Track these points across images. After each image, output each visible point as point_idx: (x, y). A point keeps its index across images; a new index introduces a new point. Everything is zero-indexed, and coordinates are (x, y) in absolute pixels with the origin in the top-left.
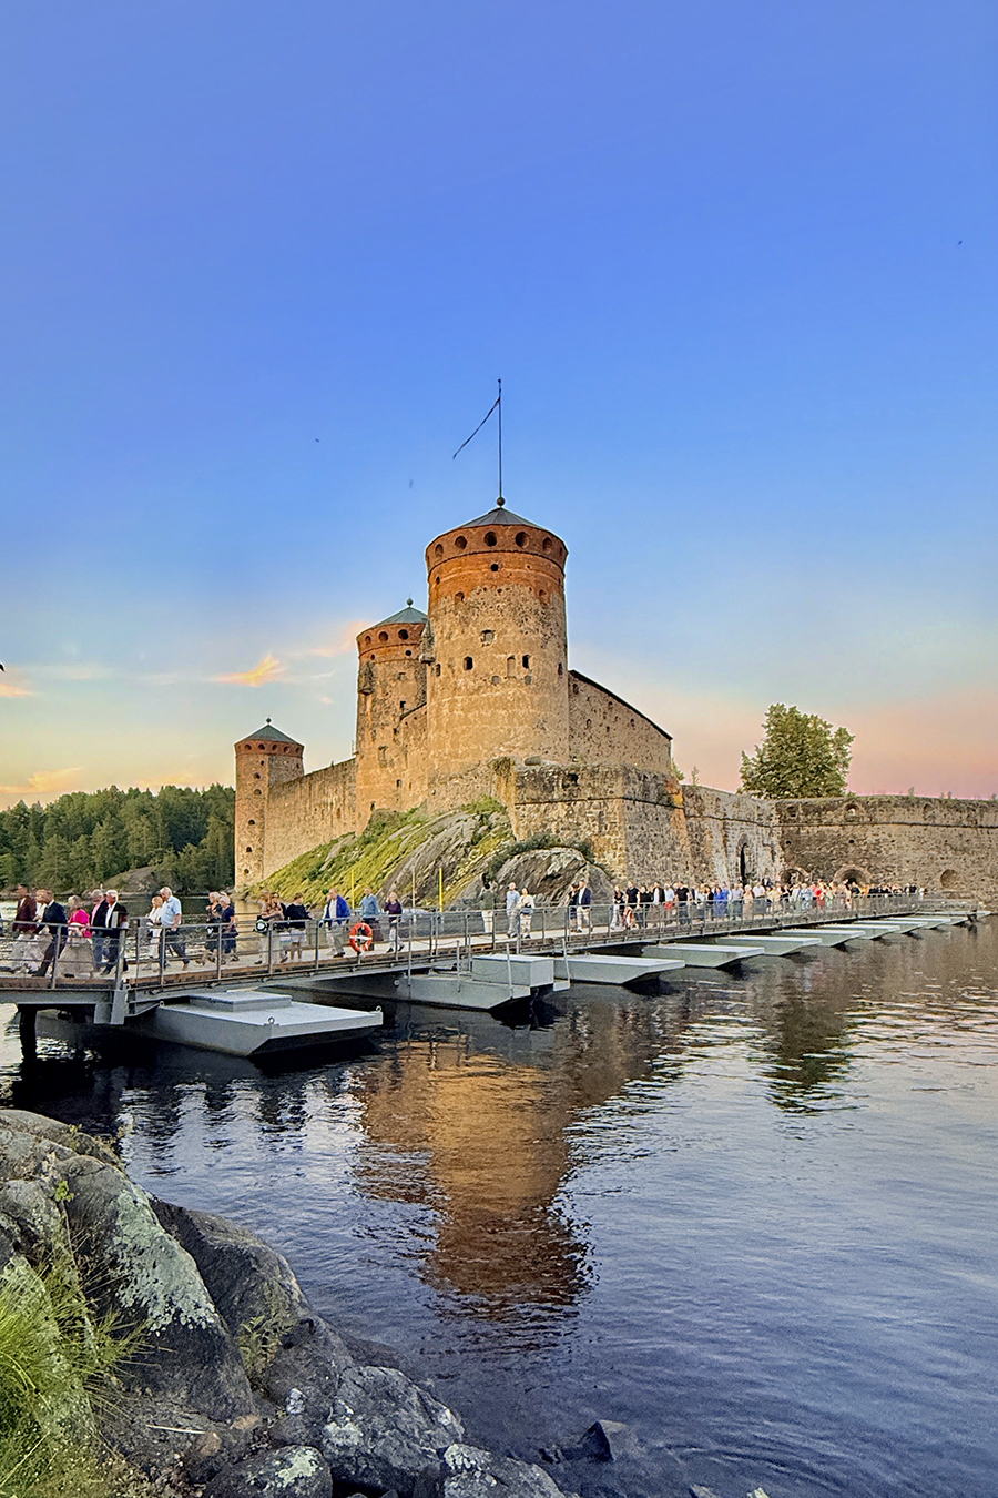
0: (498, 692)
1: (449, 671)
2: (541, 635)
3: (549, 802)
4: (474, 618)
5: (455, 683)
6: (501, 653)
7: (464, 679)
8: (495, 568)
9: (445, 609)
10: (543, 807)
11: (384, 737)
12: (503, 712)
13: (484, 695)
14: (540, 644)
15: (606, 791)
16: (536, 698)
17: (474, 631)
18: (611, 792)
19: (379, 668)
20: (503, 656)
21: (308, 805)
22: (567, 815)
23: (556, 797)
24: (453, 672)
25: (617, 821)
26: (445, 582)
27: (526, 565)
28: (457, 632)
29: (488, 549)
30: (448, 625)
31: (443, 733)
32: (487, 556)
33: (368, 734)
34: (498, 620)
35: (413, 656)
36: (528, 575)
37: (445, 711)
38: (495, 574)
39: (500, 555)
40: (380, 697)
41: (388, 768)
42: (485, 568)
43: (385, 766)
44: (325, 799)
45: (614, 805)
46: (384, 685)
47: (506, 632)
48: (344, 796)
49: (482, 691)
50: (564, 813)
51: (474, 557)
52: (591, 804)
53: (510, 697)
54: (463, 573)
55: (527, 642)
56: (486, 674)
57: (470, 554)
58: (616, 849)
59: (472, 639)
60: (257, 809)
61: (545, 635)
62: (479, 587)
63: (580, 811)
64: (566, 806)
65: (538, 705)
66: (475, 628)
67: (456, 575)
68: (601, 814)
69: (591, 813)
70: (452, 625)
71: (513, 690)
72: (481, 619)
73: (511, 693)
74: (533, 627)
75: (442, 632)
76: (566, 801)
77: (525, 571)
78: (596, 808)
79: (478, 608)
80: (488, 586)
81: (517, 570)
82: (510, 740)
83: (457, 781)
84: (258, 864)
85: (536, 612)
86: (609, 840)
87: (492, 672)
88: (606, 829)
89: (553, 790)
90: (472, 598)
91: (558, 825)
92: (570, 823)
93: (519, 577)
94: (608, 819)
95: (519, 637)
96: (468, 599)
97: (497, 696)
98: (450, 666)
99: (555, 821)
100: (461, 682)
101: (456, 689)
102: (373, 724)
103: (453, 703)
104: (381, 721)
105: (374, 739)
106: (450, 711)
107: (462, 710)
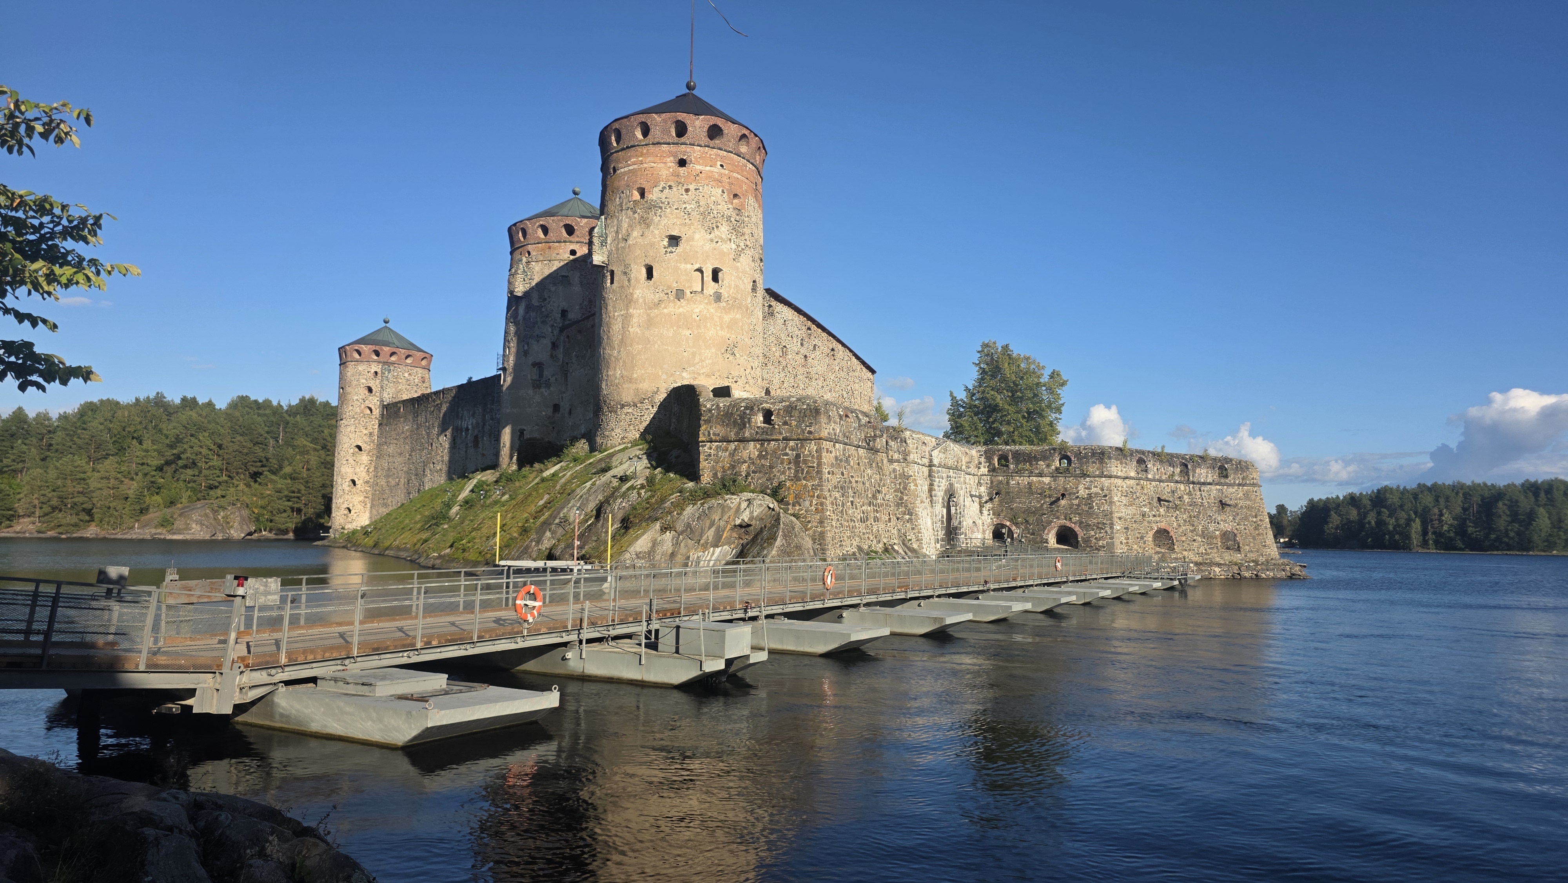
0: (681, 308)
1: (625, 279)
2: (734, 246)
3: (740, 441)
4: (656, 219)
5: (632, 294)
6: (686, 263)
7: (642, 290)
8: (682, 163)
9: (621, 205)
10: (732, 446)
11: (540, 351)
12: (688, 333)
13: (665, 311)
14: (732, 256)
15: (803, 431)
16: (727, 318)
17: (657, 236)
18: (810, 432)
19: (536, 267)
20: (689, 266)
22: (760, 457)
23: (747, 434)
24: (630, 281)
25: (814, 465)
26: (625, 173)
27: (719, 163)
28: (635, 234)
29: (676, 140)
30: (625, 224)
31: (615, 353)
32: (672, 148)
33: (519, 346)
34: (686, 225)
35: (580, 256)
36: (721, 174)
37: (618, 326)
38: (682, 170)
39: (688, 149)
40: (535, 302)
41: (543, 390)
42: (671, 162)
43: (539, 387)
44: (458, 423)
45: (812, 447)
46: (542, 288)
47: (693, 239)
48: (484, 420)
49: (663, 306)
50: (757, 453)
51: (657, 148)
52: (787, 445)
53: (694, 316)
54: (645, 165)
55: (716, 252)
56: (669, 287)
57: (653, 144)
58: (813, 496)
59: (652, 245)
60: (365, 432)
61: (738, 246)
62: (662, 184)
63: (774, 451)
64: (758, 446)
65: (728, 327)
66: (657, 232)
67: (636, 167)
68: (798, 456)
69: (787, 454)
70: (630, 226)
71: (698, 308)
72: (664, 221)
73: (697, 310)
74: (724, 237)
75: (617, 232)
76: (758, 440)
77: (717, 169)
78: (793, 450)
79: (661, 208)
80: (672, 184)
81: (708, 168)
82: (694, 365)
83: (630, 410)
84: (364, 502)
85: (729, 219)
86: (806, 486)
87: (675, 285)
88: (802, 474)
89: (745, 427)
90: (653, 195)
91: (749, 467)
92: (763, 465)
93: (710, 177)
94: (805, 462)
95: (708, 246)
96: (649, 196)
97: (680, 314)
98: (625, 273)
99: (745, 462)
100: (638, 293)
101: (631, 301)
102: (525, 337)
103: (627, 318)
104: (536, 332)
105: (526, 352)
106: (623, 327)
107: (639, 326)
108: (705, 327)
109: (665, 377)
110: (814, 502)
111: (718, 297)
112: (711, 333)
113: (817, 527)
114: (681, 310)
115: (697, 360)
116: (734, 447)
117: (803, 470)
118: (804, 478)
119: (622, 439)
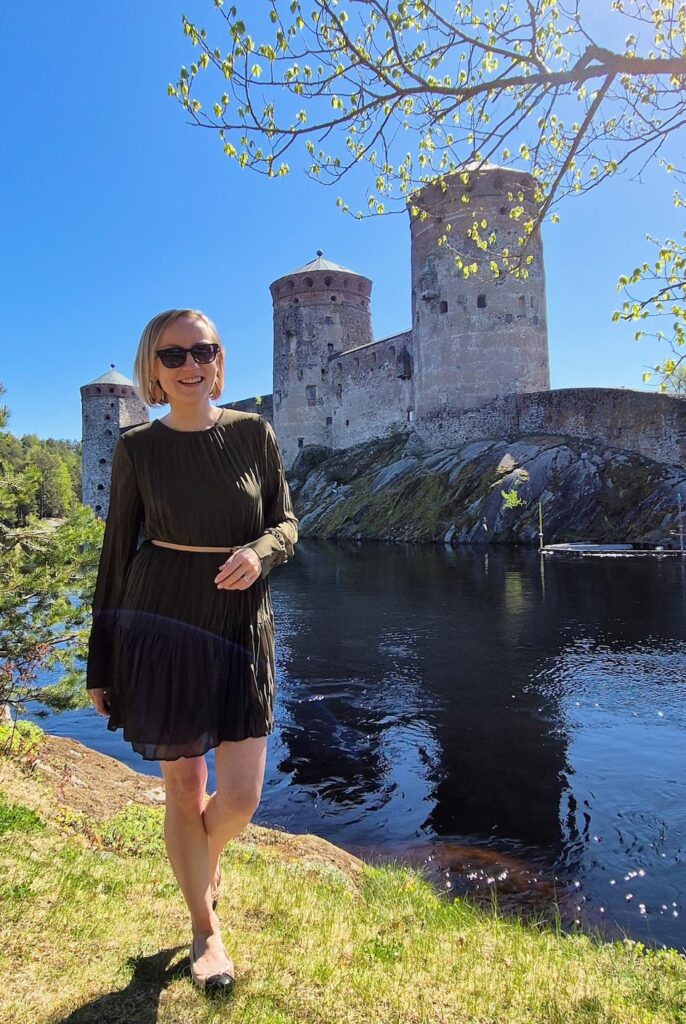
1: (460, 309)
5: (468, 319)
6: (512, 293)
7: (477, 317)
8: (503, 211)
11: (312, 376)
12: (517, 349)
13: (499, 332)
14: (541, 287)
17: (488, 271)
19: (304, 311)
20: (515, 295)
24: (465, 308)
29: (498, 192)
31: (454, 369)
32: (496, 199)
33: (293, 374)
35: (339, 301)
37: (455, 346)
38: (503, 217)
40: (306, 338)
46: (310, 327)
49: (497, 328)
51: (482, 199)
53: (521, 336)
55: (532, 284)
56: (501, 312)
57: (479, 196)
59: (486, 278)
62: (489, 229)
65: (542, 344)
66: (488, 268)
71: (524, 329)
80: (497, 228)
83: (473, 415)
87: (505, 311)
95: (527, 279)
97: (511, 334)
98: (460, 303)
100: (474, 318)
101: (469, 326)
102: (299, 366)
103: (465, 340)
104: (309, 361)
105: (300, 379)
106: (462, 346)
107: (477, 345)
109: (501, 386)
111: (536, 320)
112: (533, 349)
114: (511, 331)
119: (467, 438)
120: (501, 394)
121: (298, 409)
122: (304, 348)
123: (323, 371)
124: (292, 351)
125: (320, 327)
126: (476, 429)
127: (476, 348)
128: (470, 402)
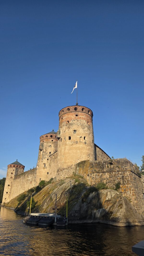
0: (78, 145)
1: (64, 140)
2: (88, 132)
3: (103, 172)
4: (71, 127)
5: (66, 143)
6: (78, 136)
7: (68, 142)
8: (77, 115)
9: (64, 125)
10: (100, 174)
11: (45, 161)
12: (79, 151)
13: (74, 146)
14: (88, 134)
15: (124, 169)
16: (88, 148)
17: (71, 130)
18: (126, 169)
19: (45, 144)
20: (79, 136)
21: (23, 180)
22: (110, 177)
23: (105, 170)
24: (65, 140)
25: (130, 179)
26: (64, 119)
27: (84, 115)
28: (67, 130)
29: (75, 111)
30: (64, 129)
31: (62, 157)
32: (75, 113)
33: (41, 160)
34: (78, 128)
35: (54, 141)
36: (85, 118)
37: (63, 151)
38: (77, 117)
39: (78, 113)
40: (44, 151)
41: (45, 169)
42: (74, 116)
43: (44, 168)
44: (28, 179)
45: (128, 173)
46: (46, 148)
47: (80, 131)
48: (33, 177)
49: (73, 145)
50: (109, 176)
51: (71, 113)
52: (119, 173)
53: (80, 147)
54: (69, 116)
55: (85, 133)
56: (75, 141)
57: (71, 112)
58: (131, 190)
59: (71, 132)
60: (11, 182)
61: (89, 132)
62: (73, 120)
63: (115, 175)
64: (109, 174)
65: (88, 150)
66: (71, 129)
67: (67, 117)
68: (123, 177)
69: (119, 176)
70: (66, 129)
71: (81, 145)
72: (73, 127)
73: (81, 146)
74: (86, 130)
75: (63, 131)
76: (109, 172)
77: (84, 117)
78: (120, 174)
79: (72, 124)
80: (75, 120)
81: (82, 116)
82: (81, 159)
83: (66, 170)
84: (9, 197)
85: (87, 127)
86: (127, 187)
87: (76, 140)
88: (125, 182)
89: (104, 168)
90: (71, 122)
91: (106, 181)
92: (111, 180)
93: (83, 118)
94: (126, 178)
95: (83, 132)
96: (70, 122)
97: (77, 147)
98: (64, 139)
99: (105, 179)
100: (67, 143)
101: (66, 145)
102: (42, 158)
103: (65, 148)
104: (45, 157)
105: (42, 161)
106: (64, 151)
107: (68, 150)
108: (83, 150)
109: (74, 162)
110: (132, 192)
111: (85, 143)
112: (84, 151)
113: (134, 201)
114: (77, 146)
115: (81, 158)
116: (101, 175)
117: (125, 181)
118: (127, 184)
119: (64, 177)
120: (74, 164)
121: (41, 170)
122: (44, 153)
123: (48, 159)
124: (41, 154)
125: (48, 148)
126: (66, 175)
127: (68, 151)
128: (65, 167)
